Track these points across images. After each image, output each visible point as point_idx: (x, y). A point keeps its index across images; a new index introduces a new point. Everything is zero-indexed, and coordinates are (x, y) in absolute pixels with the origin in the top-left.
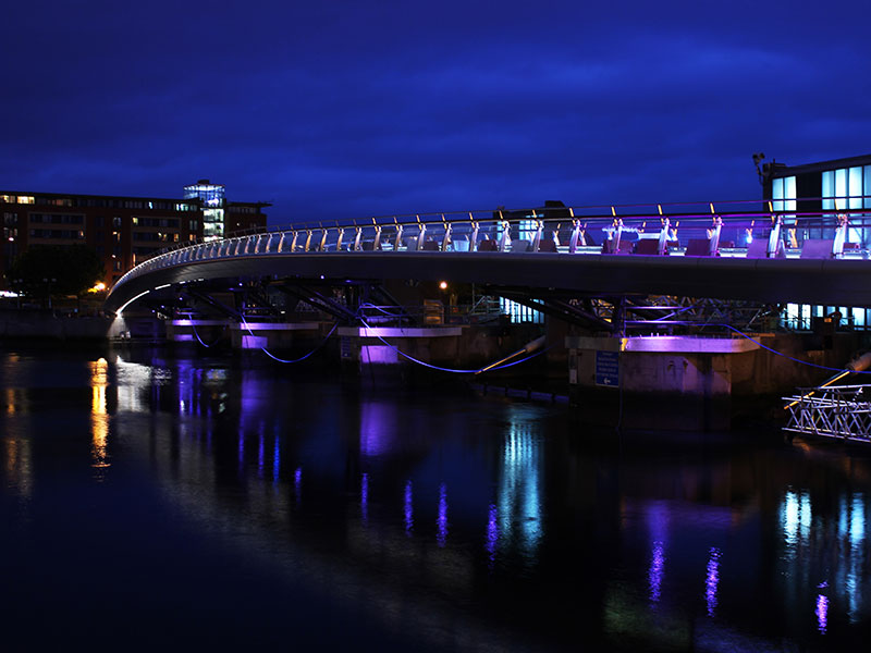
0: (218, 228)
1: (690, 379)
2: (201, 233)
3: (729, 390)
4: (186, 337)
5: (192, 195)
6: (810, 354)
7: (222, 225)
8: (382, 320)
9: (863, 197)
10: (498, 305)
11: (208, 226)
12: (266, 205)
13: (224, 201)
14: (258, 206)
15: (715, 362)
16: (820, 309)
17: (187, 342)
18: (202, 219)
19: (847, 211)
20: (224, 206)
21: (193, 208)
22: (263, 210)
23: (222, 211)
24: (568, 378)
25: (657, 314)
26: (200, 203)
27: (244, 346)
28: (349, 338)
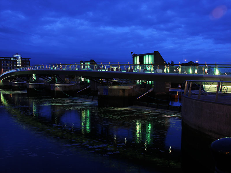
0: (20, 63)
1: (121, 94)
2: (16, 64)
3: (128, 95)
4: (16, 86)
5: (14, 57)
6: (142, 89)
7: (21, 63)
8: (59, 82)
9: (151, 62)
10: (81, 79)
11: (18, 63)
12: (30, 59)
13: (21, 58)
14: (28, 59)
15: (126, 90)
16: (143, 81)
17: (16, 87)
18: (17, 61)
19: (148, 64)
20: (21, 59)
21: (15, 59)
22: (29, 60)
23: (21, 60)
24: (98, 93)
25: (115, 82)
26: (16, 58)
27: (30, 87)
28: (52, 86)
